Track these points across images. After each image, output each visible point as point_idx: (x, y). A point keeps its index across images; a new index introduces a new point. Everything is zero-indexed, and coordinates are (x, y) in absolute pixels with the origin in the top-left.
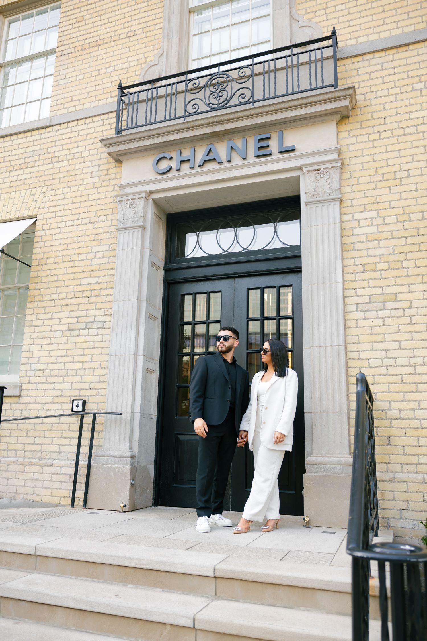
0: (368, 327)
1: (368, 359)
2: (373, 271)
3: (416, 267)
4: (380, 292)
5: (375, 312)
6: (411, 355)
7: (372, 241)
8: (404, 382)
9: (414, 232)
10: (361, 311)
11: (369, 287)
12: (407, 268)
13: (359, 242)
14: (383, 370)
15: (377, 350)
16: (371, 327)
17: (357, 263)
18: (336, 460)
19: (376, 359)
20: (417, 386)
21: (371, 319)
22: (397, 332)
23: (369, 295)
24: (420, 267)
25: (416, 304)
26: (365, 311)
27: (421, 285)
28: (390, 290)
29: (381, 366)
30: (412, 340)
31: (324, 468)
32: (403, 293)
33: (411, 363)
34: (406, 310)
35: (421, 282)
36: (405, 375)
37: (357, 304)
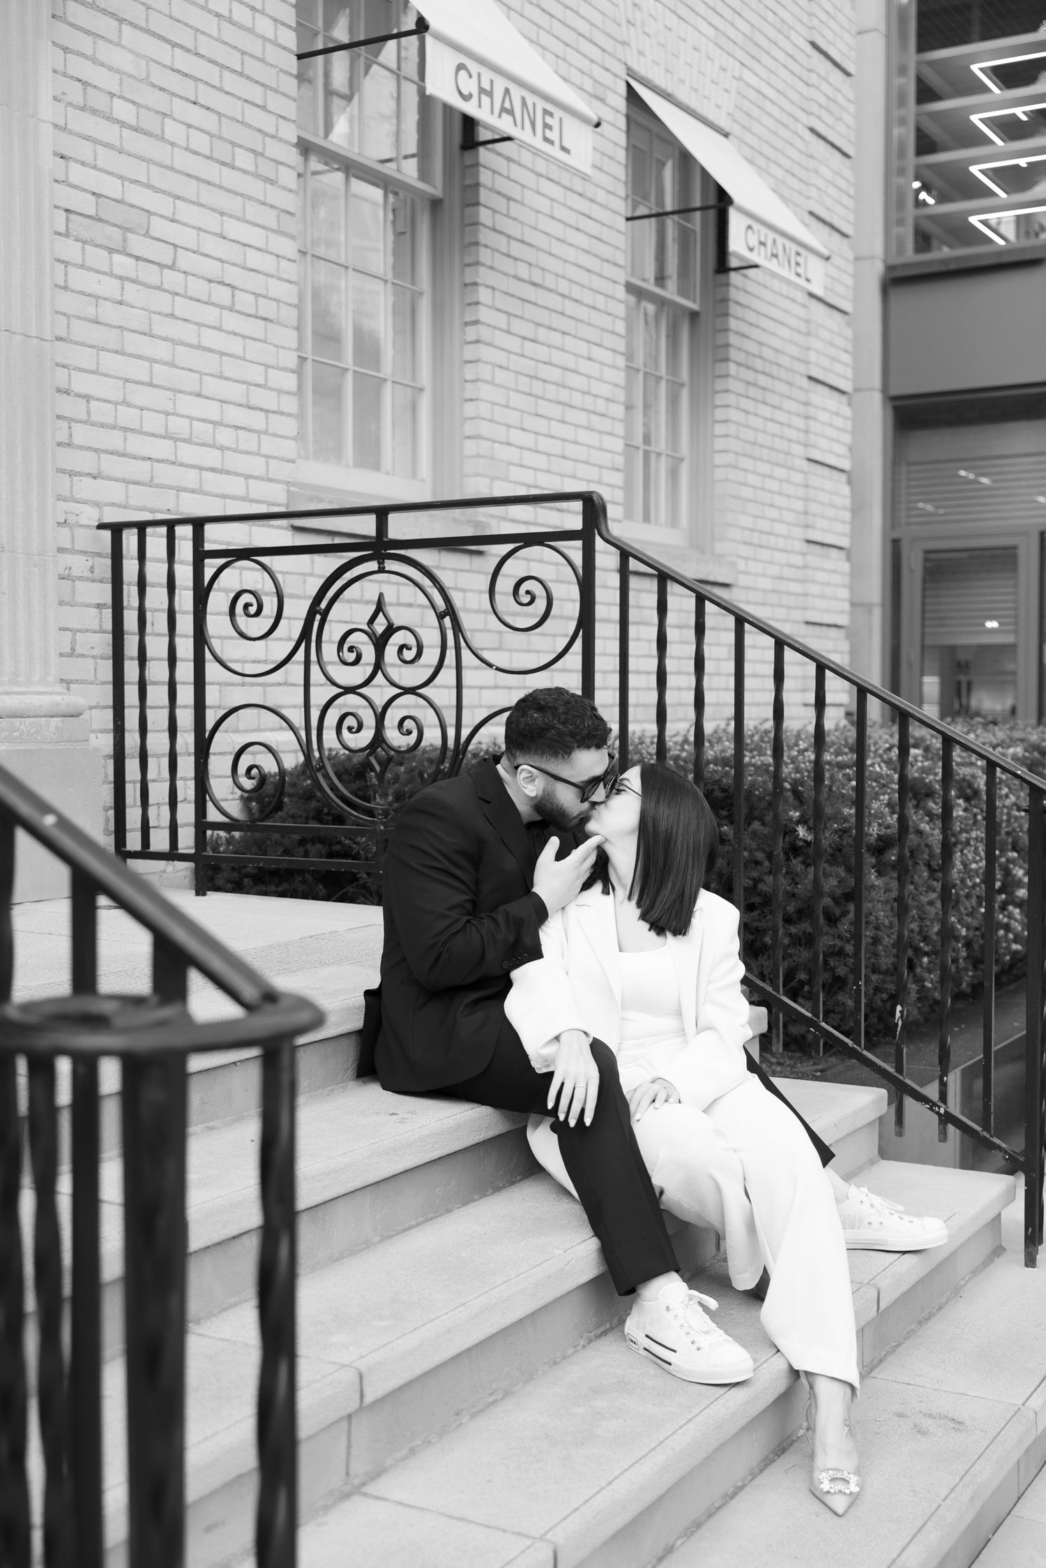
0: (89, 295)
1: (88, 398)
2: (104, 117)
3: (186, 149)
4: (118, 195)
5: (105, 253)
6: (169, 407)
8: (156, 481)
9: (185, 38)
10: (77, 240)
11: (95, 167)
12: (172, 144)
14: (113, 440)
15: (106, 375)
16: (98, 297)
17: (70, 71)
18: (45, 701)
19: (105, 401)
20: (178, 497)
21: (98, 272)
22: (147, 331)
23: (94, 194)
24: (195, 153)
25: (185, 261)
26: (84, 242)
27: (195, 208)
28: (138, 196)
29: (114, 428)
30: (172, 364)
31: (23, 727)
32: (162, 216)
33: (169, 431)
34: (166, 271)
35: (195, 199)
36: (158, 461)
37: (67, 210)
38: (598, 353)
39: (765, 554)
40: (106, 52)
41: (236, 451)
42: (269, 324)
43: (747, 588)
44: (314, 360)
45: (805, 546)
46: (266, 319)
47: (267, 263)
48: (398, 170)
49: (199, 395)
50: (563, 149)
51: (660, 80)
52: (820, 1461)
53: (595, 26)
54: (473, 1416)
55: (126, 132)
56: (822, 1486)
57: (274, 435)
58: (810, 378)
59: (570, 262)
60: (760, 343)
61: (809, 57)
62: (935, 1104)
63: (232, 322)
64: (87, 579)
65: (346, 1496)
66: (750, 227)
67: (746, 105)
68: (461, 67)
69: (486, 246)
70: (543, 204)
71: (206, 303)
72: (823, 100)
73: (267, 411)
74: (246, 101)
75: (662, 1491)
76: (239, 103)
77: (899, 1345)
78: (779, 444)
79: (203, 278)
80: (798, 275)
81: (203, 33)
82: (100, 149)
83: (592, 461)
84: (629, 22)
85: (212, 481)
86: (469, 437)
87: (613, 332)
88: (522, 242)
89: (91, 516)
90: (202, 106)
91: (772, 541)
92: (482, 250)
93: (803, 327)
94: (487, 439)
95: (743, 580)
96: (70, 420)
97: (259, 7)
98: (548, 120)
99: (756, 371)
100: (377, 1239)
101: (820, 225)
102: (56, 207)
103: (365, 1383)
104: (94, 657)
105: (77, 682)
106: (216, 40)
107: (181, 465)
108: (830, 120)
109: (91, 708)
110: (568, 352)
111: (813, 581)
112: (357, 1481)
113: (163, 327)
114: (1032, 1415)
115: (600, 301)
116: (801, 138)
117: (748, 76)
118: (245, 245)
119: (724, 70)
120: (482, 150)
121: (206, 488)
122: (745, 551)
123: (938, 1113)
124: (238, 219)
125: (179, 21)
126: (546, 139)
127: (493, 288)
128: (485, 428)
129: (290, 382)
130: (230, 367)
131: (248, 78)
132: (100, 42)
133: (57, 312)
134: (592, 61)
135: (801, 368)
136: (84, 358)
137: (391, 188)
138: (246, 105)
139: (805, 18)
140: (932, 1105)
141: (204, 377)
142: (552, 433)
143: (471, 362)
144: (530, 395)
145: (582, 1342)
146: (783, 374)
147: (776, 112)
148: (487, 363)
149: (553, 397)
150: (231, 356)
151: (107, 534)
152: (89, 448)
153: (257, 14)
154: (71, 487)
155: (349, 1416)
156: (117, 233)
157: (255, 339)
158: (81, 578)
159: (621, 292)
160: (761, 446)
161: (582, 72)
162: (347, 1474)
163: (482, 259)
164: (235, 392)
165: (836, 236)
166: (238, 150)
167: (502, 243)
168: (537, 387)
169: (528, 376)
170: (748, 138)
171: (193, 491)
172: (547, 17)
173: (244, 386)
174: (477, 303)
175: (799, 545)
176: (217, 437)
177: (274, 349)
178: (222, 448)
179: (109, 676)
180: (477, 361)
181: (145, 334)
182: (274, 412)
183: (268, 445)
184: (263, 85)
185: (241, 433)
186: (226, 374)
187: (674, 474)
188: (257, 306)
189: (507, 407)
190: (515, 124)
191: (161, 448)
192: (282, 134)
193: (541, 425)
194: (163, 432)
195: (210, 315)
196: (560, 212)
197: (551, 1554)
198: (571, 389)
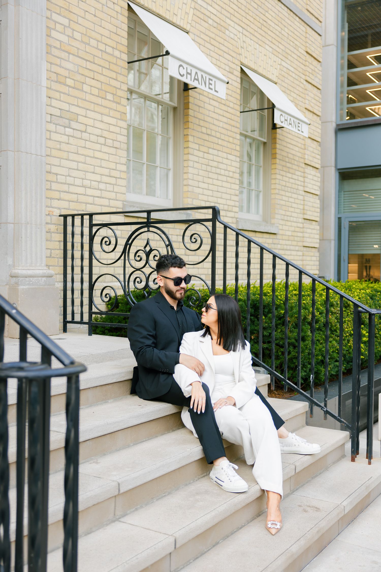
0: (58, 141)
1: (57, 174)
2: (63, 84)
3: (91, 94)
4: (67, 109)
5: (63, 128)
6: (84, 177)
7: (64, 51)
8: (79, 201)
9: (90, 58)
10: (53, 124)
11: (60, 100)
12: (86, 92)
13: (55, 47)
14: (65, 188)
15: (63, 167)
16: (60, 142)
17: (52, 70)
18: (41, 272)
19: (62, 175)
20: (86, 206)
21: (61, 134)
22: (77, 152)
23: (60, 109)
24: (93, 95)
25: (89, 129)
26: (56, 124)
27: (93, 112)
28: (74, 109)
29: (65, 184)
30: (85, 163)
31: (33, 280)
32: (82, 116)
33: (84, 184)
34: (83, 133)
35: (93, 110)
36: (79, 194)
37: (51, 114)
38: (230, 157)
39: (289, 224)
40: (64, 64)
41: (106, 191)
42: (117, 149)
43: (282, 235)
44: (133, 161)
45: (303, 221)
46: (116, 148)
47: (117, 130)
48: (162, 98)
49: (94, 173)
50: (216, 91)
51: (252, 66)
52: (269, 518)
53: (230, 49)
54: (157, 500)
55: (70, 89)
56: (268, 526)
57: (118, 185)
58: (305, 164)
59: (220, 127)
60: (287, 152)
61: (306, 56)
62: (323, 408)
63: (105, 149)
64: (56, 233)
65: (114, 521)
66: (281, 115)
67: (283, 73)
68: (180, 66)
69: (192, 123)
70: (211, 108)
71: (96, 143)
72: (310, 71)
73: (116, 178)
74: (110, 78)
75: (214, 524)
76: (108, 78)
77: (304, 485)
78: (294, 186)
79: (95, 135)
80: (299, 130)
81: (97, 56)
82: (62, 95)
83: (228, 193)
84: (241, 47)
85: (97, 200)
86: (185, 185)
87: (235, 150)
88: (204, 121)
89: (57, 212)
90: (96, 80)
91: (292, 219)
92: (190, 123)
93: (303, 147)
94: (191, 186)
95: (281, 232)
96: (51, 181)
97: (115, 47)
98: (211, 82)
99: (286, 162)
100: (132, 444)
101: (309, 112)
102: (47, 113)
103: (120, 486)
104: (58, 258)
105: (52, 266)
106: (101, 58)
107: (87, 195)
108: (313, 78)
109: (56, 274)
110: (219, 157)
111: (306, 233)
112: (117, 517)
113: (81, 151)
114: (343, 507)
115: (231, 140)
116: (303, 84)
117: (284, 64)
118: (109, 124)
119: (275, 62)
120: (190, 91)
121: (96, 203)
122: (282, 222)
123: (324, 410)
124: (107, 116)
125: (88, 53)
126: (210, 88)
127: (194, 136)
128: (191, 182)
129: (124, 168)
130: (104, 164)
131: (111, 70)
132: (62, 60)
133: (47, 147)
134: (229, 60)
135: (302, 160)
136: (56, 161)
137: (160, 103)
138: (110, 79)
139: (304, 44)
140: (322, 408)
141: (95, 167)
142: (214, 184)
143: (186, 160)
144: (206, 171)
145: (196, 479)
146: (296, 163)
147: (294, 75)
148: (191, 161)
149: (214, 172)
150: (104, 160)
151: (62, 218)
152: (57, 191)
153: (114, 50)
154: (51, 203)
155: (115, 496)
156: (67, 121)
157: (112, 154)
158: (54, 232)
159: (238, 137)
160: (288, 187)
161: (225, 64)
162: (115, 515)
163: (190, 127)
164: (106, 172)
165: (315, 116)
166: (107, 94)
167: (197, 121)
168: (209, 168)
169: (205, 165)
170: (283, 84)
171: (91, 204)
172: (213, 47)
173: (109, 170)
174: (188, 141)
175: (301, 220)
176: (99, 186)
177: (119, 158)
178: (101, 190)
179: (62, 264)
180: (188, 160)
181: (76, 154)
182: (118, 178)
183: (116, 189)
184: (116, 72)
185: (108, 185)
186: (103, 166)
187: (258, 196)
188: (113, 144)
189: (198, 175)
190: (199, 84)
191: (81, 190)
192: (122, 88)
193: (210, 181)
194: (81, 185)
195: (98, 147)
196: (217, 111)
197: (174, 540)
198: (221, 169)
